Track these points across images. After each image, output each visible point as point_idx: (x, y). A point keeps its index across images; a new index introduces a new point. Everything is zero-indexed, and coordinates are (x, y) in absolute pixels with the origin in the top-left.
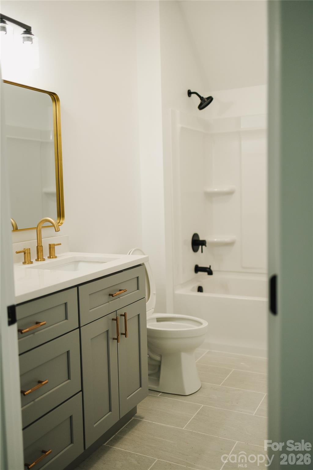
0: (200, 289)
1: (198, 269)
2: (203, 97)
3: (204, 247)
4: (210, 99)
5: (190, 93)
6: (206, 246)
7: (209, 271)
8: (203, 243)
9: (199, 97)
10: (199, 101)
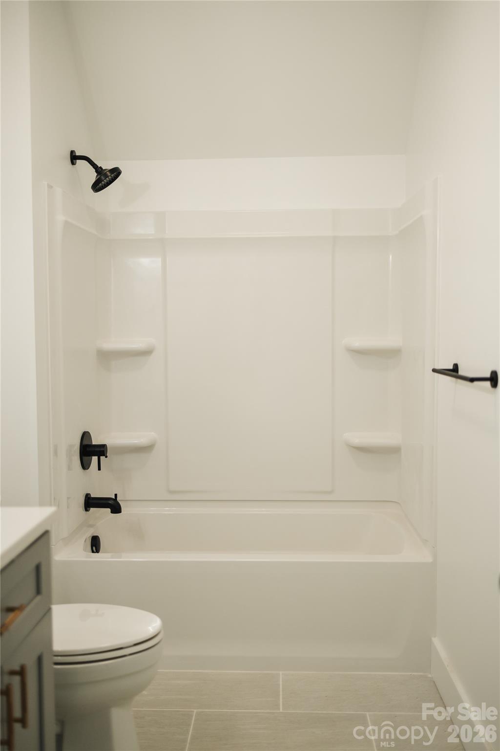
0: (95, 544)
1: (90, 502)
2: (101, 167)
3: (102, 458)
4: (116, 173)
5: (74, 158)
6: (106, 457)
7: (114, 506)
8: (101, 451)
9: (94, 167)
10: (93, 176)
